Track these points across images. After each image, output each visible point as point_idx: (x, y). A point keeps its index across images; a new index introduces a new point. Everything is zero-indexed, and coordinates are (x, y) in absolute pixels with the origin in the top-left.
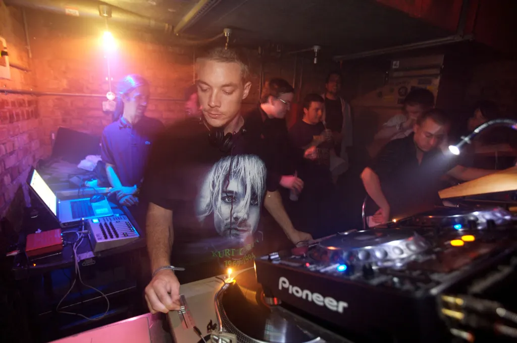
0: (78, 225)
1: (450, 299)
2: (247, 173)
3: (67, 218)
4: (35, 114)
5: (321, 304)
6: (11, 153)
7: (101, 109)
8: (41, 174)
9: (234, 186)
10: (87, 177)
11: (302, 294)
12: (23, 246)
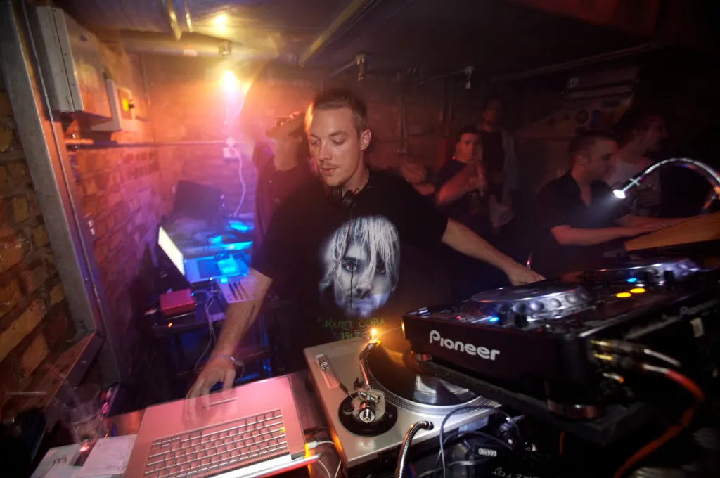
0: (207, 285)
2: (372, 238)
3: (195, 277)
4: (155, 167)
5: (474, 354)
6: (139, 210)
8: (167, 231)
9: (356, 252)
10: (210, 233)
11: (454, 345)
12: (158, 305)
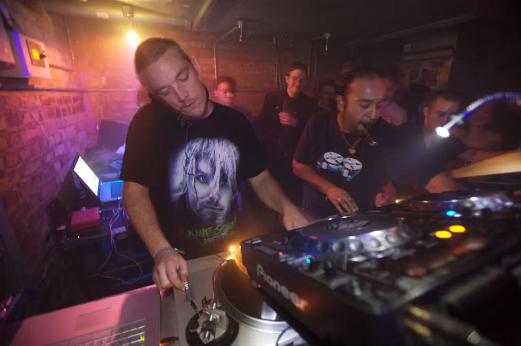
0: (115, 204)
2: (217, 156)
4: (81, 109)
6: (60, 143)
11: (273, 283)
12: (69, 221)
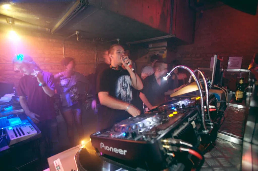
1: (165, 141)
5: (117, 152)
7: (13, 70)
11: (110, 149)
